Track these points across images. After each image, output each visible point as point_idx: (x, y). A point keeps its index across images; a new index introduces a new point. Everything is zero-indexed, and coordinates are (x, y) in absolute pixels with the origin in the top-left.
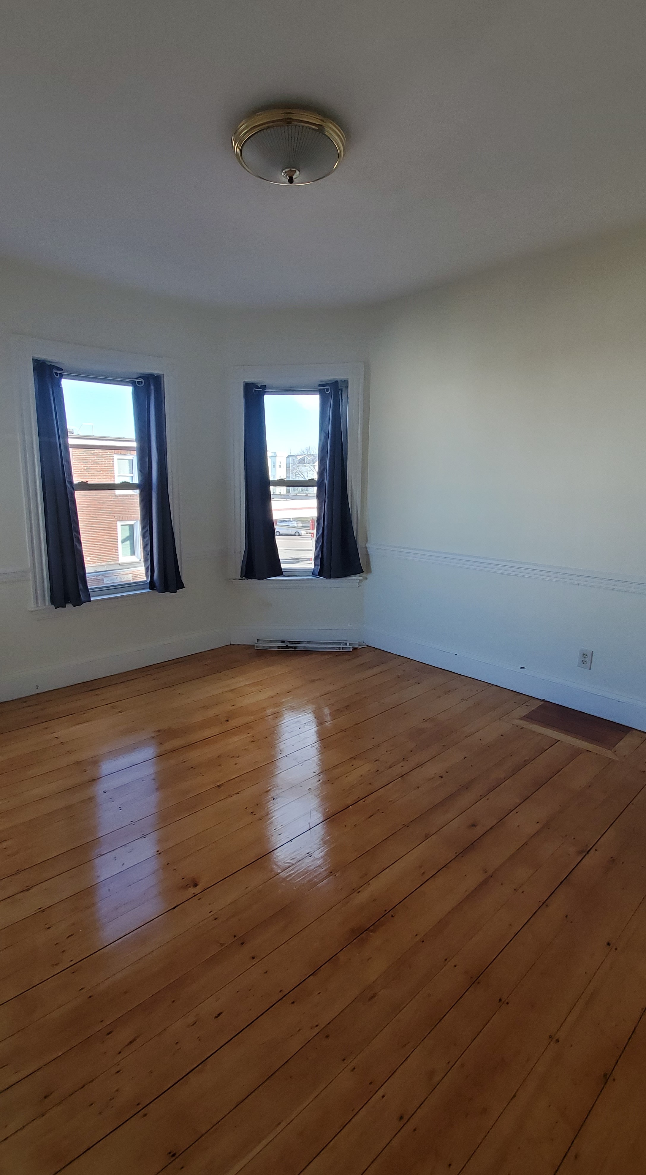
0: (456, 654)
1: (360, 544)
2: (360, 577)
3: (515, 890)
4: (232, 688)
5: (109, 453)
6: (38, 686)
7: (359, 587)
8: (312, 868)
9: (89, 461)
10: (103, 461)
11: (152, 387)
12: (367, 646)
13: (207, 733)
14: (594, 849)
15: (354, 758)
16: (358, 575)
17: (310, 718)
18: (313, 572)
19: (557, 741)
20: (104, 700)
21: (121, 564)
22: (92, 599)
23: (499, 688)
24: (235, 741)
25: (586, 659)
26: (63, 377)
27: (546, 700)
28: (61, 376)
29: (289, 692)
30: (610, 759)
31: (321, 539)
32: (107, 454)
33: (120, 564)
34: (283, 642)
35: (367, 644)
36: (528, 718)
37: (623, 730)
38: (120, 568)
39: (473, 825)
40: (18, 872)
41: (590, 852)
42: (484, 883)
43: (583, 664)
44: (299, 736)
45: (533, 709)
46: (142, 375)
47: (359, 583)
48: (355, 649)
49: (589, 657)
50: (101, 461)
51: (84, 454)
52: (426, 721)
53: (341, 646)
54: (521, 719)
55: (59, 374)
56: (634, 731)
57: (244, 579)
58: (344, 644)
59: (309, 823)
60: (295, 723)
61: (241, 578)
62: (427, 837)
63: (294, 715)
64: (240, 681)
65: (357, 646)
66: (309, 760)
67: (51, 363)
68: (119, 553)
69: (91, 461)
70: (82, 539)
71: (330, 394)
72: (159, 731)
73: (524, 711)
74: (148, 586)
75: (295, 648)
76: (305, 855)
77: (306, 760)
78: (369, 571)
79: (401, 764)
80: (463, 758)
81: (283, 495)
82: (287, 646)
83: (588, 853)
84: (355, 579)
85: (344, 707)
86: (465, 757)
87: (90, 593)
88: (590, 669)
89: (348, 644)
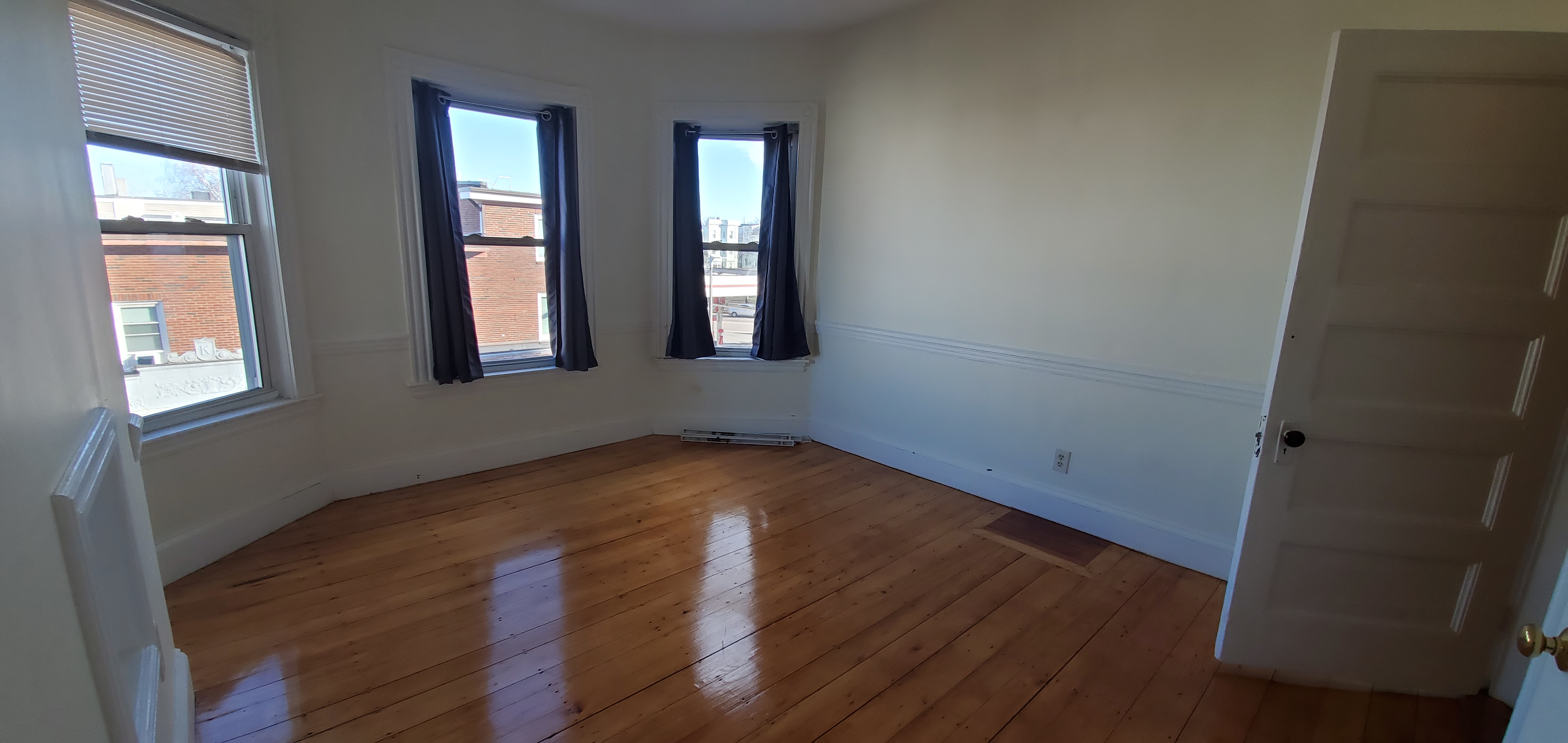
0: (914, 453)
1: (808, 320)
2: (806, 359)
3: (958, 725)
4: (650, 484)
5: (529, 213)
6: (419, 476)
7: (805, 371)
8: (720, 693)
9: (505, 221)
10: (522, 222)
11: (561, 122)
12: (812, 441)
13: (614, 534)
14: (1054, 680)
15: (784, 568)
16: (804, 358)
17: (737, 521)
18: (751, 352)
19: (1023, 554)
20: (496, 493)
21: (542, 343)
22: (485, 375)
23: (961, 492)
24: (645, 545)
25: (1062, 461)
26: (451, 104)
27: (1015, 507)
28: (449, 103)
29: (715, 491)
30: (1083, 576)
31: (761, 314)
32: (526, 214)
33: (540, 343)
34: (714, 433)
35: (812, 438)
36: (990, 527)
37: (1099, 544)
38: (540, 347)
39: (916, 649)
40: (368, 690)
41: (1050, 683)
42: (923, 715)
43: (1059, 467)
44: (722, 542)
45: (999, 517)
46: (549, 107)
47: (805, 366)
48: (798, 443)
49: (1066, 457)
50: (520, 222)
51: (499, 212)
52: (873, 528)
53: (782, 440)
54: (985, 528)
55: (445, 101)
56: (1113, 545)
57: (670, 358)
58: (784, 438)
59: (723, 642)
60: (719, 526)
61: (666, 357)
62: (860, 660)
63: (719, 517)
64: (659, 477)
65: (800, 441)
66: (731, 568)
67: (435, 87)
68: (539, 330)
69: (508, 221)
70: (473, 303)
71: (777, 139)
72: (557, 531)
73: (988, 520)
74: (554, 362)
75: (728, 440)
76: (715, 678)
77: (726, 568)
78: (817, 352)
79: (838, 577)
80: (912, 570)
81: (734, 269)
82: (718, 438)
83: (1047, 683)
84: (799, 363)
85: (779, 510)
86: (915, 570)
87: (483, 368)
88: (1067, 473)
89: (790, 438)
